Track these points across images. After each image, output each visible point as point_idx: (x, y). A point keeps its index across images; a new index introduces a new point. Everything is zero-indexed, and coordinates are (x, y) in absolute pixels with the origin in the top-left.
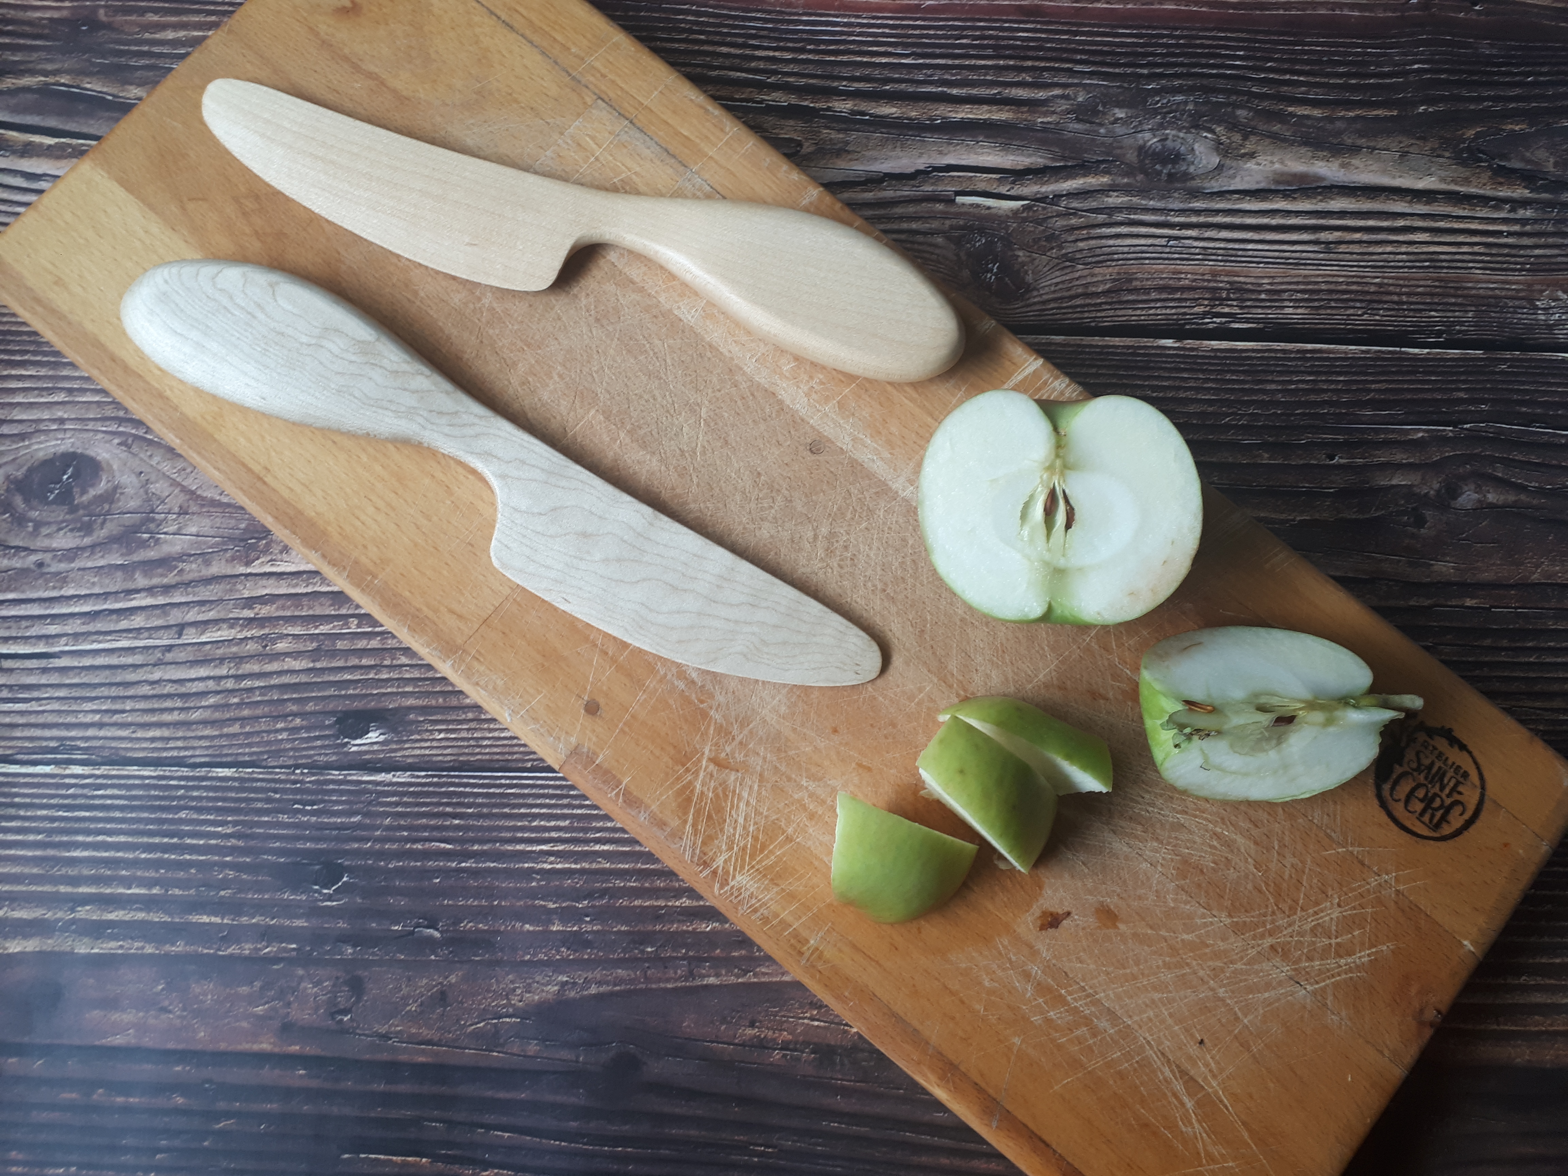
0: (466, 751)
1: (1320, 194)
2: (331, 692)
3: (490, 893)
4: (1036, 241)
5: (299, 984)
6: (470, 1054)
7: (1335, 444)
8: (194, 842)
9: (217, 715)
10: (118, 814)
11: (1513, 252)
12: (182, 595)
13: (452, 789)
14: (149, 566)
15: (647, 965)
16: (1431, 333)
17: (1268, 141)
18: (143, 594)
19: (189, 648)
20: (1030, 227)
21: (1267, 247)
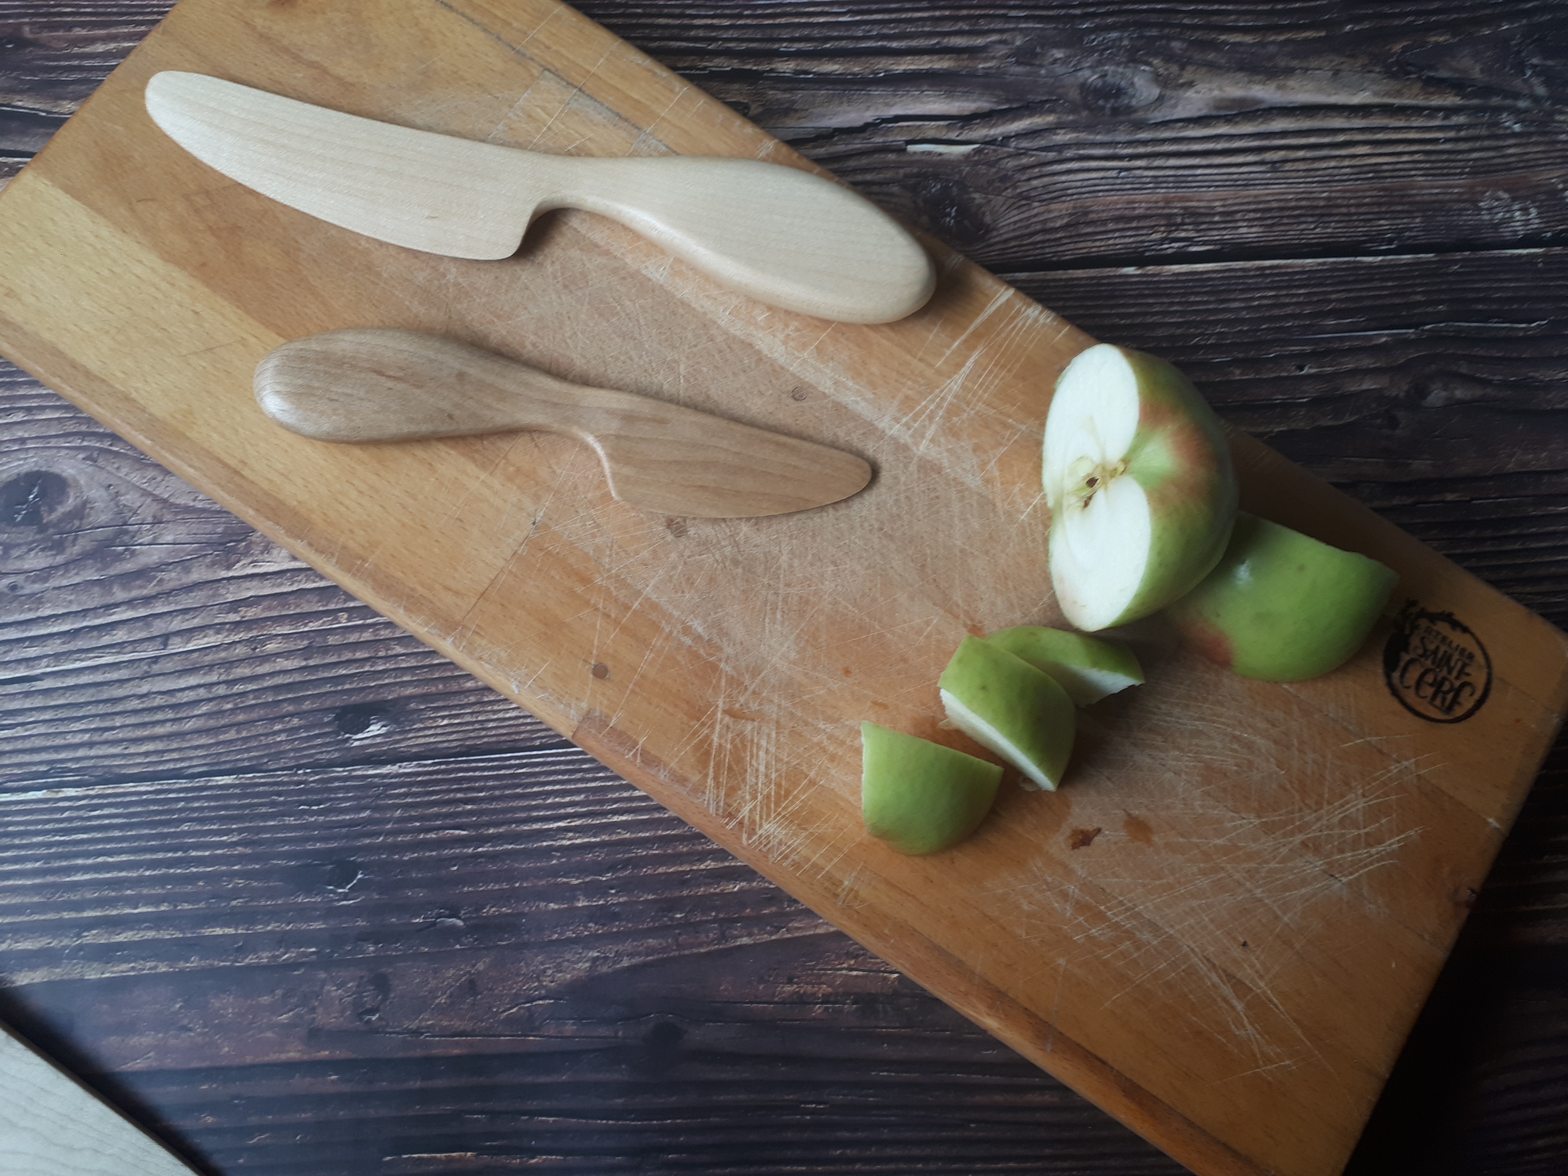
0: (472, 735)
1: (1260, 116)
2: (327, 688)
3: (510, 876)
4: (990, 183)
5: (322, 988)
6: (505, 1042)
7: (1302, 355)
8: (200, 854)
9: (212, 723)
10: (117, 833)
11: (1452, 157)
12: (163, 605)
13: (461, 774)
14: (127, 579)
15: (677, 931)
16: (1383, 241)
17: (1204, 69)
18: (123, 608)
19: (176, 658)
20: (983, 169)
21: (1215, 171)
